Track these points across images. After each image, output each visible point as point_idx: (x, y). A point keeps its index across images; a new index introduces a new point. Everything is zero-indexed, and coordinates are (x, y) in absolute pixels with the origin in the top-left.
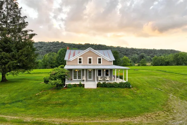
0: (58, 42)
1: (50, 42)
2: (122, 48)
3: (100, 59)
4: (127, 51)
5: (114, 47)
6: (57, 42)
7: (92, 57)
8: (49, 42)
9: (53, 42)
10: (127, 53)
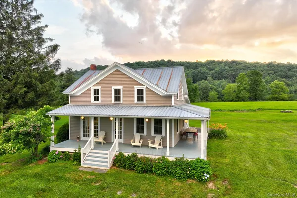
0: (164, 60)
1: (152, 62)
2: (278, 64)
3: (140, 92)
4: (289, 70)
5: (261, 64)
6: (162, 60)
7: (122, 87)
8: (149, 62)
9: (155, 61)
10: (289, 73)
